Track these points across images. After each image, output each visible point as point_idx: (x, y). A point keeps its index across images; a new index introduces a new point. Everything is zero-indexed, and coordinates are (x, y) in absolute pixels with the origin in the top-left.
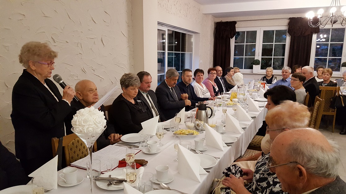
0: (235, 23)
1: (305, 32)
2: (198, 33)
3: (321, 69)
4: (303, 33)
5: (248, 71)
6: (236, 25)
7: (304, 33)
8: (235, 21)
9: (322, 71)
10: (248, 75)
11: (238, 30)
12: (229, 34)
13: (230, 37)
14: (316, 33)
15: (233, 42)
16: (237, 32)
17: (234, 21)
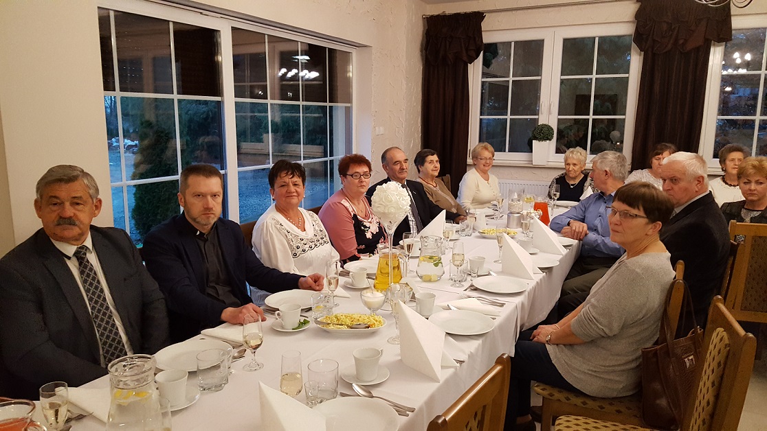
0: (478, 17)
1: (686, 40)
2: (366, 46)
3: (736, 155)
4: (681, 42)
5: (519, 158)
6: (483, 24)
7: (683, 44)
8: (478, 12)
9: (739, 159)
10: (520, 170)
11: (487, 38)
12: (464, 52)
13: (465, 58)
14: (720, 40)
15: (475, 72)
16: (485, 44)
17: (476, 10)
